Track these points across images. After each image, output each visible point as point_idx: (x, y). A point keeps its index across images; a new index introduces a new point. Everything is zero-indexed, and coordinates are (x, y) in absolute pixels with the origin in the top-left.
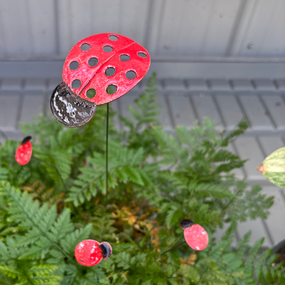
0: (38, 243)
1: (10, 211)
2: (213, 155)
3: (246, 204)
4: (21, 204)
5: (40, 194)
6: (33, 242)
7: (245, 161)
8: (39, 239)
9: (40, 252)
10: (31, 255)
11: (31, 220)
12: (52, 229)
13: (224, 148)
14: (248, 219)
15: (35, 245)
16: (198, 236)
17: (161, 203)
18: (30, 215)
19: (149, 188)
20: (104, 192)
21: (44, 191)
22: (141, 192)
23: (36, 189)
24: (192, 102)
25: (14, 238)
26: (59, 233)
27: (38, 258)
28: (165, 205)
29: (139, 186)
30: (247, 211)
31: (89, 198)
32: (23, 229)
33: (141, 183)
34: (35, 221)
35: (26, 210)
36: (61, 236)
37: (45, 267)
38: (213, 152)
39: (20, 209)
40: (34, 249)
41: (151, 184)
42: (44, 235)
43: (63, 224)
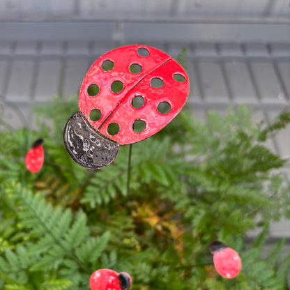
0: (51, 252)
1: (21, 215)
2: (248, 151)
3: (281, 202)
4: (33, 207)
5: (55, 190)
6: (45, 250)
7: (284, 161)
8: (51, 248)
9: (53, 262)
10: (43, 266)
11: (43, 225)
12: (66, 236)
13: (262, 144)
14: (283, 219)
15: (47, 254)
16: (229, 261)
17: (187, 206)
18: (43, 219)
19: (175, 187)
20: (124, 192)
21: (59, 186)
22: (165, 192)
23: (50, 184)
24: (224, 70)
25: (25, 246)
26: (74, 241)
27: (50, 268)
28: (191, 209)
29: (163, 186)
30: (281, 210)
31: (107, 200)
32: (35, 236)
33: (165, 182)
34: (48, 226)
35: (38, 213)
36: (76, 245)
37: (58, 282)
38: (248, 145)
39: (31, 213)
40: (46, 259)
41: (177, 184)
42: (57, 243)
43: (78, 232)
